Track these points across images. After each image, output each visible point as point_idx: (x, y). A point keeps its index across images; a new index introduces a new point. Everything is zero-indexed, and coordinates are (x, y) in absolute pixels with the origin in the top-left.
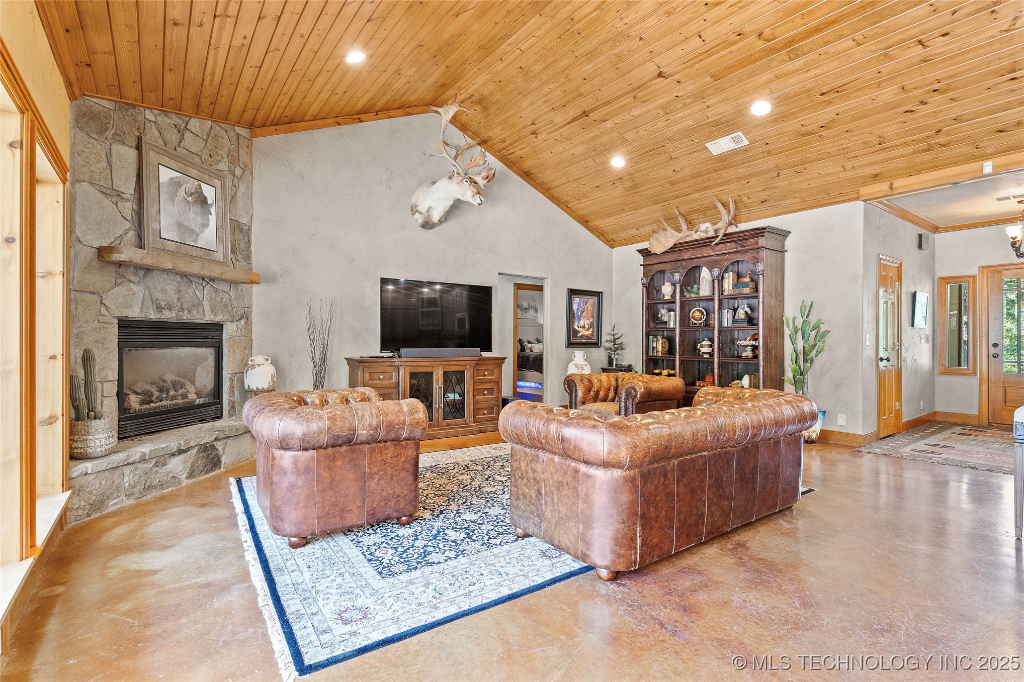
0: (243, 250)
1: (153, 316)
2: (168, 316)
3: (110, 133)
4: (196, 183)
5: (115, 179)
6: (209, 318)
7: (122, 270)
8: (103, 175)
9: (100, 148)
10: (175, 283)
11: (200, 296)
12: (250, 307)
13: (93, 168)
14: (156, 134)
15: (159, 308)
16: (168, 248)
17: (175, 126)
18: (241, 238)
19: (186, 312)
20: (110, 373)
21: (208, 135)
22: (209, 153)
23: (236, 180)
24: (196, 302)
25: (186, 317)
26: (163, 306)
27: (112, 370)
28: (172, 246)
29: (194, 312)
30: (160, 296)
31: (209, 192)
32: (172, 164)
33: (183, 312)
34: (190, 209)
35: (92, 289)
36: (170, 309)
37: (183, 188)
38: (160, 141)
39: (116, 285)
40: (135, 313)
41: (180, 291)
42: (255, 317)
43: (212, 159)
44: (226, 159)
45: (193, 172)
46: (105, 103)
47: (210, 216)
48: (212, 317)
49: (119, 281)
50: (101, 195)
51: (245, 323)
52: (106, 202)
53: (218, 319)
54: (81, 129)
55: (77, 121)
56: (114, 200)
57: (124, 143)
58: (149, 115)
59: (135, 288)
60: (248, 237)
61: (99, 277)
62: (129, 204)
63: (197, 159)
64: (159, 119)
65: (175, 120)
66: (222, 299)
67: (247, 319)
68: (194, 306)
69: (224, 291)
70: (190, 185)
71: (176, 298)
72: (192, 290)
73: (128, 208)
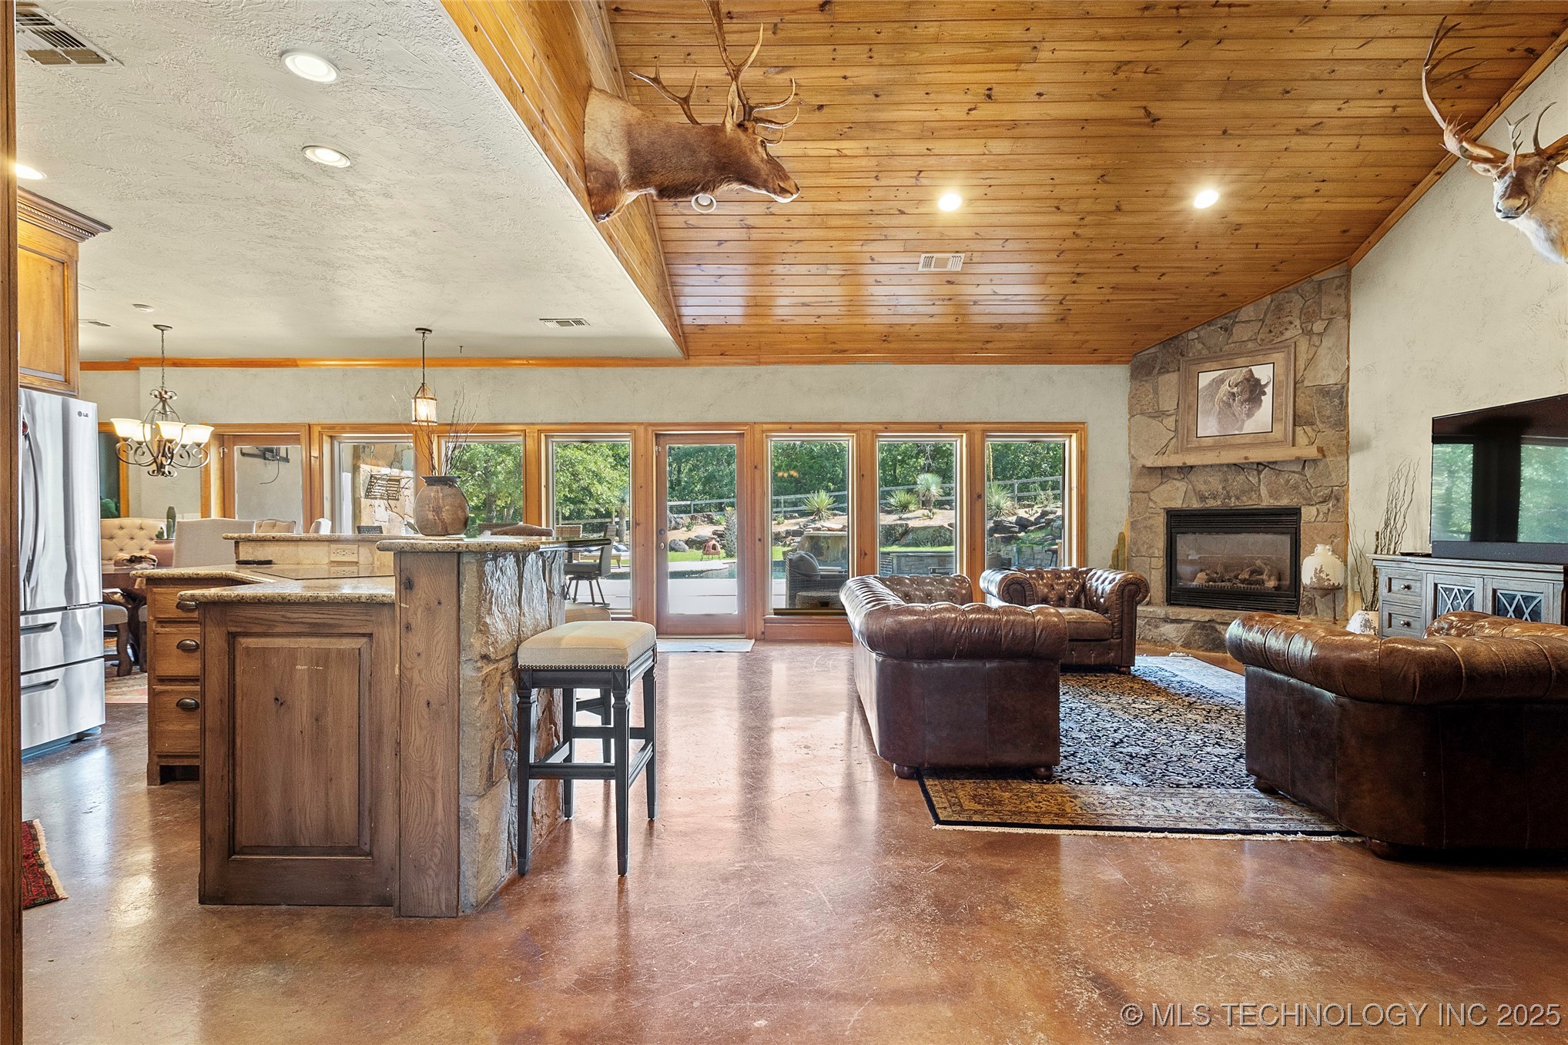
0: (1330, 417)
1: (1196, 505)
2: (1212, 504)
3: (1156, 371)
4: (1245, 370)
5: (1160, 403)
6: (1266, 502)
7: (1165, 472)
8: (1151, 404)
9: (1148, 386)
10: (1220, 474)
11: (1254, 481)
12: (1344, 486)
13: (1143, 403)
14: (1200, 346)
15: (1203, 498)
16: (1205, 444)
17: (1221, 328)
18: (1323, 404)
19: (1233, 499)
20: (1156, 551)
21: (1265, 314)
22: (1267, 330)
23: (1315, 339)
24: (1246, 487)
25: (1233, 503)
26: (1207, 494)
27: (1158, 549)
28: (1210, 441)
29: (1245, 499)
30: (1202, 487)
31: (1263, 373)
32: (1215, 365)
33: (1230, 499)
34: (1234, 400)
35: (1143, 490)
36: (1215, 498)
37: (1227, 382)
38: (1205, 352)
39: (1162, 483)
40: (1177, 504)
41: (1226, 480)
42: (1353, 497)
43: (1273, 334)
44: (1297, 323)
45: (1240, 361)
46: (1153, 350)
47: (1263, 397)
48: (1272, 501)
49: (1164, 480)
50: (1150, 419)
51: (1333, 506)
52: (1154, 422)
53: (1284, 502)
54: (1136, 379)
55: (1132, 375)
56: (1160, 419)
57: (1168, 372)
58: (1192, 335)
59: (1178, 484)
60: (1341, 397)
61: (1148, 480)
62: (1173, 418)
63: (1250, 345)
64: (1202, 333)
65: (1221, 322)
66: (1288, 481)
67: (1338, 500)
68: (1243, 492)
69: (1294, 472)
70: (1238, 375)
71: (1221, 487)
72: (1243, 477)
73: (1170, 422)
